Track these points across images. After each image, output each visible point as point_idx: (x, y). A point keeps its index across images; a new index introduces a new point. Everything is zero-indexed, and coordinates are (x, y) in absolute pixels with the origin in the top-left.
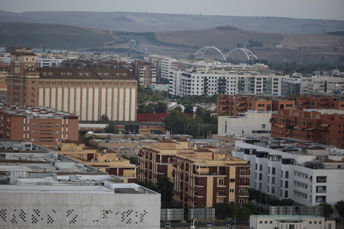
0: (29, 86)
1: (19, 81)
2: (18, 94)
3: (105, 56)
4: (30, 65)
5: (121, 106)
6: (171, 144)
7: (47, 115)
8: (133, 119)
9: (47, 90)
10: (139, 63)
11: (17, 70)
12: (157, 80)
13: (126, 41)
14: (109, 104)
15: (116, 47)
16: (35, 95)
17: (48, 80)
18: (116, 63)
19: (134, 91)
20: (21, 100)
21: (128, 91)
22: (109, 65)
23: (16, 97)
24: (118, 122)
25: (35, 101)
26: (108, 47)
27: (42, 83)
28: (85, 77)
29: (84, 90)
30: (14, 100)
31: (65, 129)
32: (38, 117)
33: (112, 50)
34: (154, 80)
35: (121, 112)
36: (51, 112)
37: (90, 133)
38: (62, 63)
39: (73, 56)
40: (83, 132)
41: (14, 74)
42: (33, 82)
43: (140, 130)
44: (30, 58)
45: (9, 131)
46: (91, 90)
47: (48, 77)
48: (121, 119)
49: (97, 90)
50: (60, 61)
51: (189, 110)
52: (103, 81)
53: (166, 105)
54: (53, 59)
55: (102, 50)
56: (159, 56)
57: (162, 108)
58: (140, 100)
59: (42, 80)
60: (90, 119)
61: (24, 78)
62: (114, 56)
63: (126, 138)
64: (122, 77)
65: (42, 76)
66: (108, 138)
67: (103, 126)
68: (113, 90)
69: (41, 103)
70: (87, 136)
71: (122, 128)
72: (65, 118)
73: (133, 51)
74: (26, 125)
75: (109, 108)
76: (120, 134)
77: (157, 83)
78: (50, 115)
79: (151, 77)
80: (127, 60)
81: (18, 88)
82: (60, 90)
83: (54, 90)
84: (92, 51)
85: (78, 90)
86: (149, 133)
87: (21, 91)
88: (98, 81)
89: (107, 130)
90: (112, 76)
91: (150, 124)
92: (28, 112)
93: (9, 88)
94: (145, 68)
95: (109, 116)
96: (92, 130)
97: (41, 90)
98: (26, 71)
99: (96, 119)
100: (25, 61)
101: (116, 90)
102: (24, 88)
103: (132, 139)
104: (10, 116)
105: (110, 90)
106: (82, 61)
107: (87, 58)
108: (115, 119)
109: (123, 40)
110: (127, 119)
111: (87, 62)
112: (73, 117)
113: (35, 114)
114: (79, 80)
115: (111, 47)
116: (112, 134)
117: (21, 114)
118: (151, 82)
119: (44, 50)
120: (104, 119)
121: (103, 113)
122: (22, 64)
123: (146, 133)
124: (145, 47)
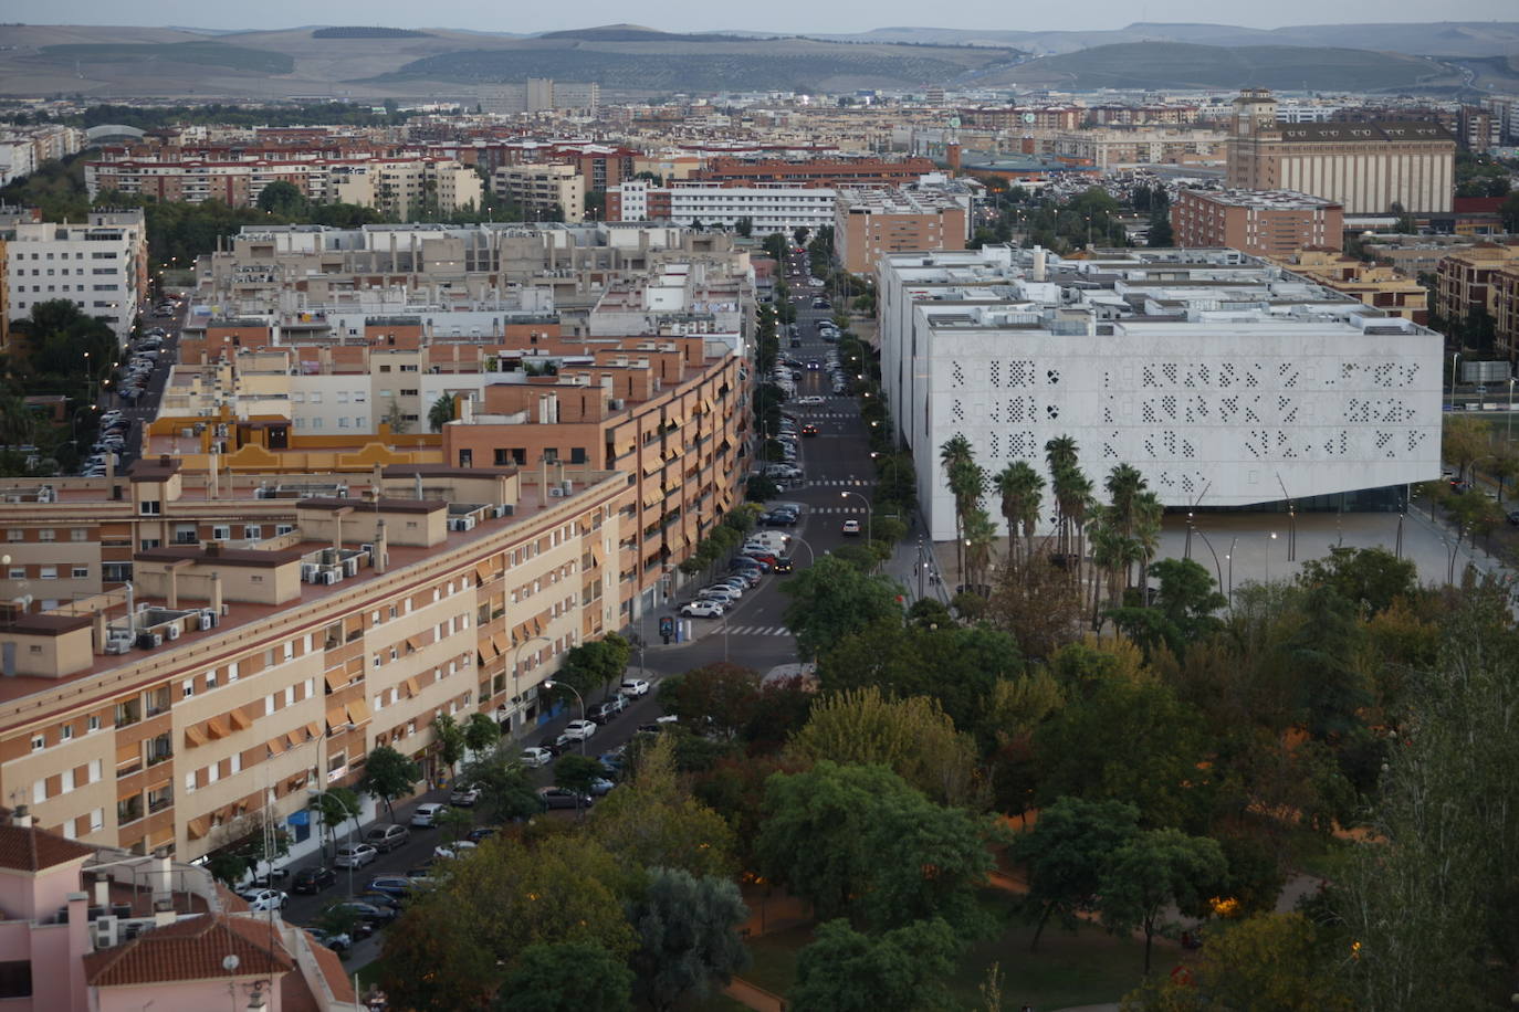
0: (1265, 155)
1: (1246, 148)
2: (1246, 169)
3: (1412, 101)
4: (1265, 120)
5: (1426, 187)
6: (1495, 250)
7: (1288, 205)
8: (1447, 208)
9: (1296, 162)
10: (1470, 110)
11: (1244, 129)
12: (1502, 138)
13: (1455, 73)
14: (1405, 183)
15: (1437, 84)
16: (1275, 171)
17: (1297, 144)
18: (1429, 113)
19: (1449, 160)
20: (1251, 180)
21: (1437, 159)
22: (1415, 116)
23: (1242, 174)
24: (1420, 215)
25: (1274, 181)
26: (1424, 85)
27: (1286, 149)
28: (1363, 138)
29: (1361, 160)
30: (1240, 180)
31: (1319, 228)
32: (1273, 207)
33: (1430, 90)
34: (1496, 139)
35: (1426, 196)
36: (1296, 199)
37: (1369, 233)
38: (1334, 115)
39: (1355, 102)
40: (1355, 233)
41: (1239, 135)
42: (1271, 148)
43: (1457, 227)
44: (1265, 108)
45: (1222, 232)
46: (1372, 160)
47: (1297, 139)
48: (1425, 209)
49: (1382, 160)
50: (1331, 111)
52: (1394, 143)
53: (1507, 184)
54: (1319, 107)
55: (1412, 90)
56: (1508, 99)
57: (1500, 189)
58: (1458, 176)
59: (1285, 144)
60: (1371, 209)
61: (1255, 142)
62: (1427, 98)
63: (1429, 241)
64: (1428, 137)
65: (1286, 138)
66: (1400, 242)
67: (1391, 221)
68: (1411, 158)
69: (1285, 184)
70: (1361, 238)
71: (1424, 223)
72: (1319, 209)
73: (1468, 91)
74: (1251, 222)
75: (1405, 190)
76: (1421, 235)
77: (1501, 145)
78: (1294, 204)
79: (1490, 134)
80: (1450, 106)
81: (1245, 159)
82: (1318, 161)
83: (1307, 161)
84: (1394, 91)
85: (1350, 160)
86: (1473, 233)
87: (1251, 165)
88: (1384, 143)
89: (1397, 229)
90: (1410, 135)
91: (1475, 217)
92: (1256, 199)
93: (1229, 159)
94: (1479, 119)
95: (1405, 204)
96: (1371, 228)
97: (1285, 162)
98: (1258, 130)
99: (1381, 209)
100: (1257, 112)
101: (1416, 159)
102: (1256, 158)
103: (1441, 243)
104: (1224, 207)
105: (1406, 160)
106: (1369, 110)
107: (1379, 105)
108: (1415, 209)
109: (1449, 71)
110: (1436, 209)
111: (1377, 111)
112: (1332, 208)
113: (1268, 203)
114: (1351, 143)
115: (1429, 84)
116: (1405, 236)
117: (1243, 204)
118: (1490, 144)
119: (1310, 93)
120: (1395, 210)
121: (1394, 198)
122: (1252, 118)
123: (1467, 233)
124: (1489, 81)
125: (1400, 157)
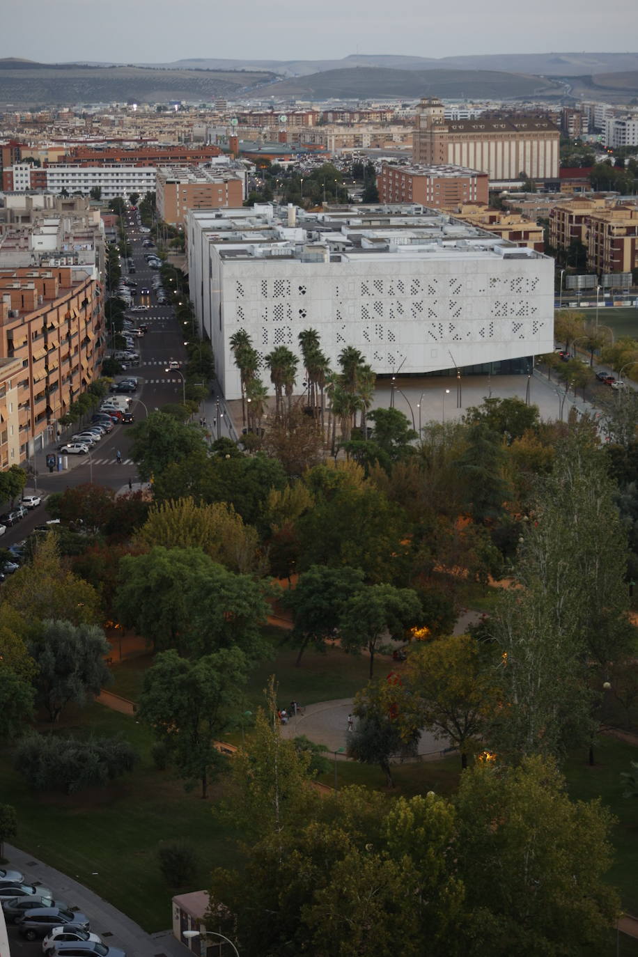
0: (437, 142)
1: (425, 137)
2: (425, 151)
3: (532, 105)
4: (437, 118)
5: (541, 162)
6: (586, 202)
7: (453, 174)
8: (555, 175)
9: (458, 146)
10: (569, 111)
11: (424, 125)
12: (589, 129)
13: (559, 87)
14: (528, 159)
15: (548, 93)
16: (444, 152)
17: (458, 134)
18: (542, 113)
19: (556, 143)
20: (429, 159)
21: (549, 143)
22: (534, 115)
23: (422, 155)
24: (538, 180)
25: (444, 159)
26: (539, 94)
27: (451, 138)
28: (500, 130)
29: (500, 144)
30: (421, 158)
31: (473, 190)
32: (443, 176)
33: (543, 98)
34: (585, 130)
35: (541, 168)
36: (458, 170)
37: (505, 192)
38: (481, 115)
39: (495, 106)
40: (496, 192)
41: (420, 129)
42: (441, 137)
43: (562, 187)
44: (437, 110)
45: (411, 193)
46: (506, 144)
47: (458, 131)
48: (541, 176)
49: (513, 144)
50: (479, 112)
51: (620, 163)
52: (521, 133)
53: (593, 158)
54: (472, 110)
55: (532, 98)
56: (593, 103)
57: (589, 162)
58: (562, 154)
59: (451, 134)
60: (506, 177)
61: (431, 133)
62: (541, 103)
63: (544, 197)
64: (542, 128)
65: (451, 130)
66: (525, 198)
67: (519, 184)
68: (532, 143)
69: (451, 160)
70: (501, 195)
71: (541, 186)
72: (473, 177)
73: (567, 98)
74: (430, 186)
75: (528, 164)
76: (539, 193)
77: (589, 133)
78: (457, 174)
79: (582, 127)
80: (556, 108)
81: (425, 144)
82: (472, 145)
83: (465, 146)
84: (520, 99)
85: (493, 145)
86: (572, 191)
87: (428, 148)
88: (514, 133)
89: (523, 189)
90: (531, 127)
91: (573, 181)
92: (432, 171)
93: (415, 144)
94: (575, 117)
95: (528, 173)
96: (506, 189)
97: (451, 147)
98: (433, 125)
99: (513, 176)
100: (432, 113)
101: (535, 143)
102: (432, 144)
103: (552, 198)
104: (412, 176)
105: (528, 143)
106: (504, 111)
107: (510, 108)
108: (535, 176)
109: (555, 85)
110: (548, 176)
111: (509, 112)
112: (482, 176)
113: (440, 173)
114: (493, 133)
115: (542, 94)
116: (528, 194)
117: (424, 174)
118: (582, 133)
119: (466, 101)
120: (522, 177)
121: (521, 169)
122: (428, 117)
123: (568, 191)
124: (581, 91)
125: (525, 142)
